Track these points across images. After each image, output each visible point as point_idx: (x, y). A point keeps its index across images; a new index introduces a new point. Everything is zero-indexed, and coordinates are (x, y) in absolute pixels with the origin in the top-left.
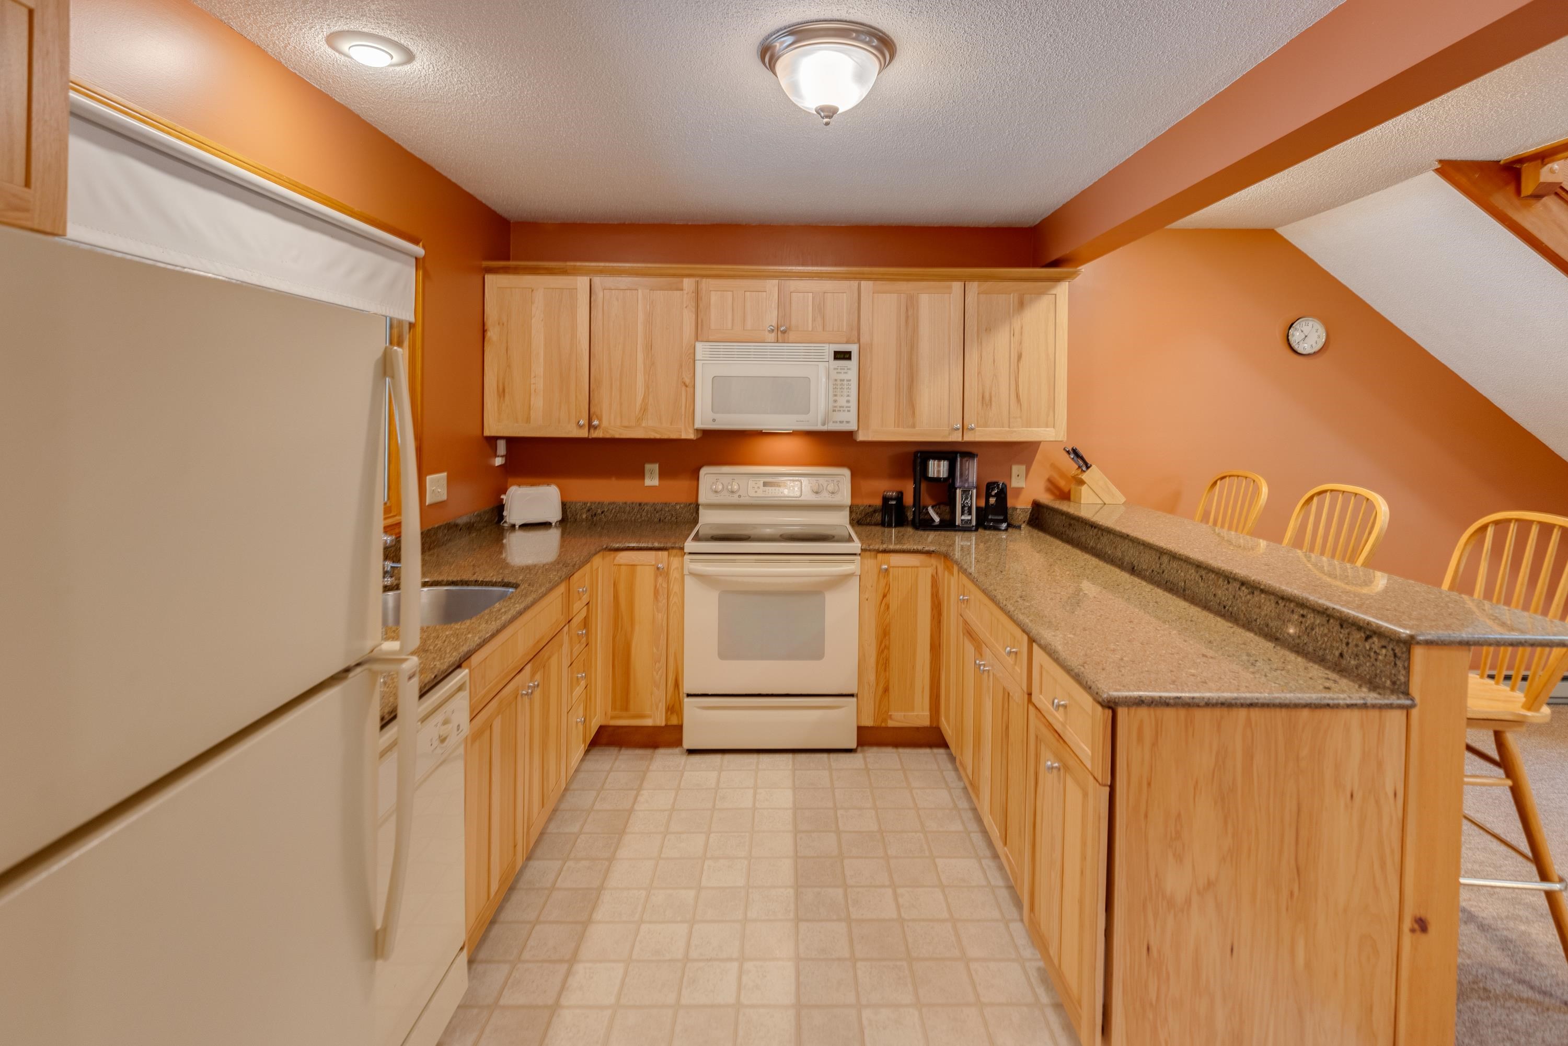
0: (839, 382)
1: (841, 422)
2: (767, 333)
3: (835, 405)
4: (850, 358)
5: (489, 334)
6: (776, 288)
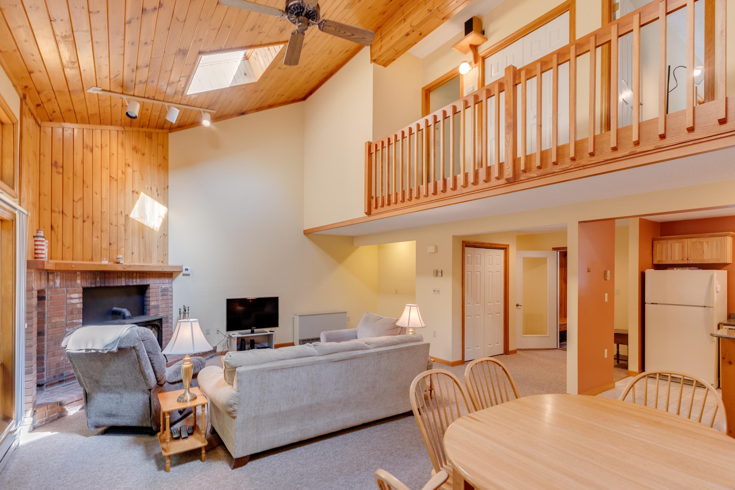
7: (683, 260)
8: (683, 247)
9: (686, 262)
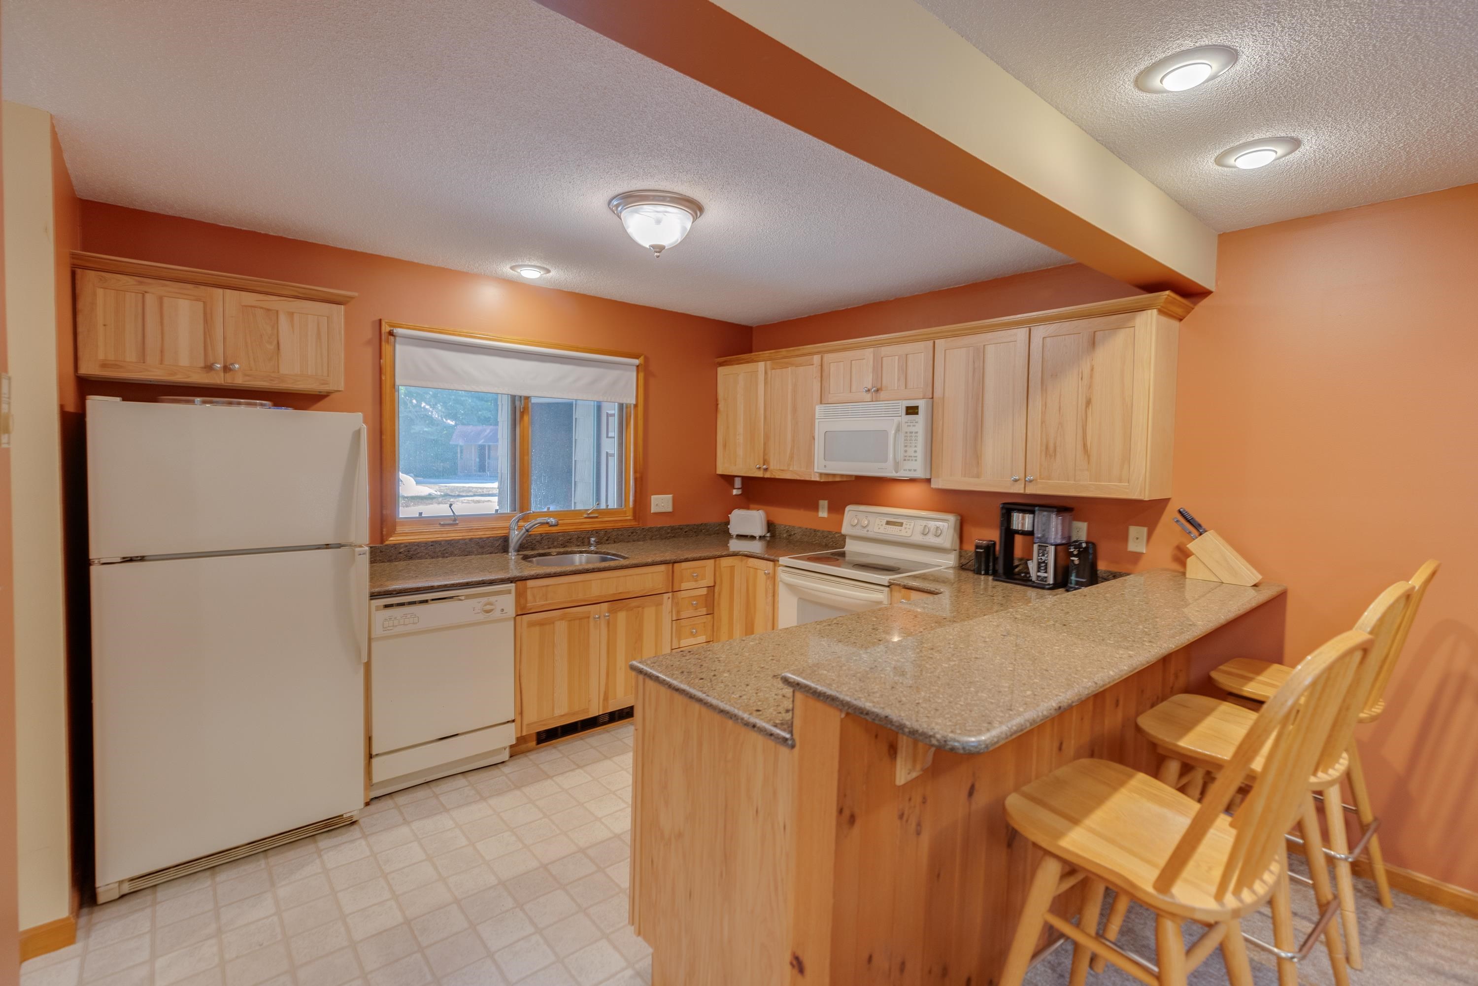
0: (909, 434)
1: (910, 470)
2: (865, 394)
3: (906, 454)
4: (917, 413)
5: (720, 406)
6: (872, 355)
7: (209, 368)
8: (208, 319)
9: (217, 379)
